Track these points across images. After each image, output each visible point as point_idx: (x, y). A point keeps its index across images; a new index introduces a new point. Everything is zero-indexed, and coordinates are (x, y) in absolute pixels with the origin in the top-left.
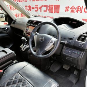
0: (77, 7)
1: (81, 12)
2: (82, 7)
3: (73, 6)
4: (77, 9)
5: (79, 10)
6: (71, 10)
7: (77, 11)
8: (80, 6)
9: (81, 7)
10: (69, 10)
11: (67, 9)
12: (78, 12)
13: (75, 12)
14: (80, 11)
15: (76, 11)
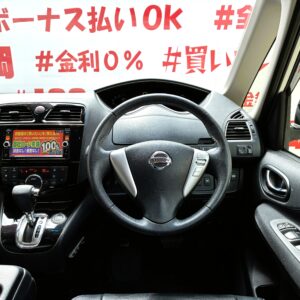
0: (79, 55)
1: (97, 70)
2: (97, 52)
3: (66, 51)
4: (80, 60)
5: (89, 62)
6: (62, 65)
7: (84, 66)
8: (87, 52)
9: (92, 55)
10: (52, 65)
11: (44, 61)
12: (85, 70)
13: (75, 70)
14: (93, 66)
15: (80, 68)
